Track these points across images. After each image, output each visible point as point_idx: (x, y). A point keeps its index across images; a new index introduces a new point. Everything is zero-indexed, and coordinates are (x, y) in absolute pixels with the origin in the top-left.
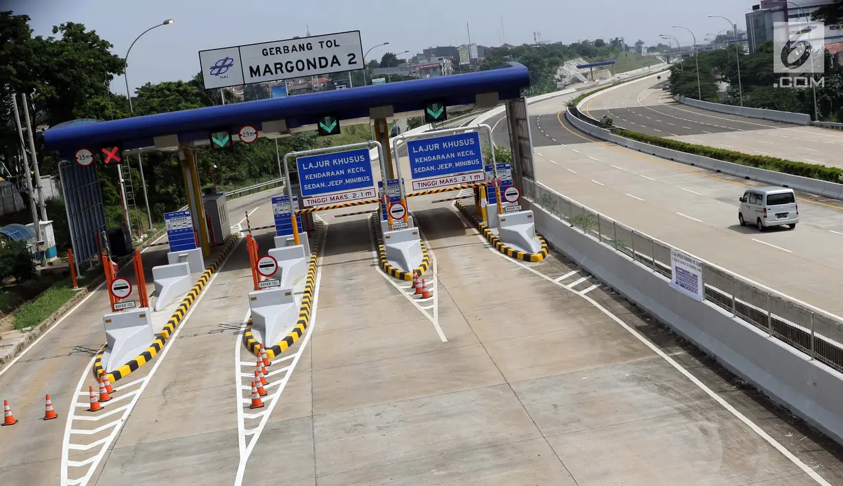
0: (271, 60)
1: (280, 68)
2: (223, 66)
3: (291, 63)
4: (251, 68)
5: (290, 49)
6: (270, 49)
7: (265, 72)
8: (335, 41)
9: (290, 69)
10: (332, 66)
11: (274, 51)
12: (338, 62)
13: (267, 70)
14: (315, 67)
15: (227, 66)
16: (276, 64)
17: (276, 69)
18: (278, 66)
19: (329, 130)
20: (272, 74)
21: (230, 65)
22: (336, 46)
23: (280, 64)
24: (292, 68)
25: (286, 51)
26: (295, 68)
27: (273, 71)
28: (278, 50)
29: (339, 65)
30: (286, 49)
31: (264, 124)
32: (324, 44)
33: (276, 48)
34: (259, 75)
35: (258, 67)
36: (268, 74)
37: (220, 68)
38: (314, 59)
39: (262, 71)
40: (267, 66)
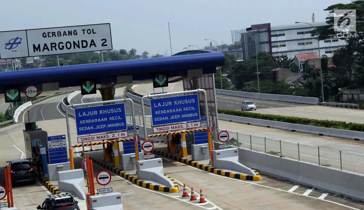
0: (48, 41)
1: (55, 47)
2: (14, 43)
3: (62, 43)
4: (34, 46)
5: (62, 34)
6: (48, 33)
7: (44, 49)
8: (93, 29)
9: (61, 47)
10: (90, 47)
11: (51, 35)
12: (94, 44)
13: (46, 47)
14: (79, 47)
15: (17, 44)
16: (51, 44)
17: (52, 47)
18: (53, 45)
19: (88, 91)
20: (49, 50)
21: (20, 43)
22: (93, 33)
23: (55, 44)
24: (63, 47)
25: (59, 35)
26: (65, 47)
27: (50, 48)
28: (54, 34)
29: (95, 46)
30: (59, 34)
31: (44, 85)
32: (86, 32)
33: (52, 33)
34: (40, 51)
35: (39, 45)
36: (46, 50)
37: (12, 44)
38: (78, 41)
39: (42, 48)
40: (45, 45)
